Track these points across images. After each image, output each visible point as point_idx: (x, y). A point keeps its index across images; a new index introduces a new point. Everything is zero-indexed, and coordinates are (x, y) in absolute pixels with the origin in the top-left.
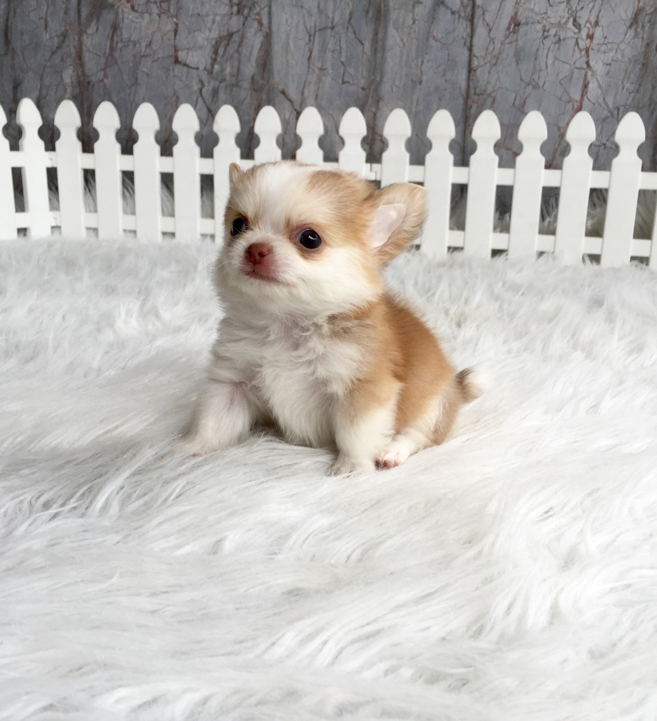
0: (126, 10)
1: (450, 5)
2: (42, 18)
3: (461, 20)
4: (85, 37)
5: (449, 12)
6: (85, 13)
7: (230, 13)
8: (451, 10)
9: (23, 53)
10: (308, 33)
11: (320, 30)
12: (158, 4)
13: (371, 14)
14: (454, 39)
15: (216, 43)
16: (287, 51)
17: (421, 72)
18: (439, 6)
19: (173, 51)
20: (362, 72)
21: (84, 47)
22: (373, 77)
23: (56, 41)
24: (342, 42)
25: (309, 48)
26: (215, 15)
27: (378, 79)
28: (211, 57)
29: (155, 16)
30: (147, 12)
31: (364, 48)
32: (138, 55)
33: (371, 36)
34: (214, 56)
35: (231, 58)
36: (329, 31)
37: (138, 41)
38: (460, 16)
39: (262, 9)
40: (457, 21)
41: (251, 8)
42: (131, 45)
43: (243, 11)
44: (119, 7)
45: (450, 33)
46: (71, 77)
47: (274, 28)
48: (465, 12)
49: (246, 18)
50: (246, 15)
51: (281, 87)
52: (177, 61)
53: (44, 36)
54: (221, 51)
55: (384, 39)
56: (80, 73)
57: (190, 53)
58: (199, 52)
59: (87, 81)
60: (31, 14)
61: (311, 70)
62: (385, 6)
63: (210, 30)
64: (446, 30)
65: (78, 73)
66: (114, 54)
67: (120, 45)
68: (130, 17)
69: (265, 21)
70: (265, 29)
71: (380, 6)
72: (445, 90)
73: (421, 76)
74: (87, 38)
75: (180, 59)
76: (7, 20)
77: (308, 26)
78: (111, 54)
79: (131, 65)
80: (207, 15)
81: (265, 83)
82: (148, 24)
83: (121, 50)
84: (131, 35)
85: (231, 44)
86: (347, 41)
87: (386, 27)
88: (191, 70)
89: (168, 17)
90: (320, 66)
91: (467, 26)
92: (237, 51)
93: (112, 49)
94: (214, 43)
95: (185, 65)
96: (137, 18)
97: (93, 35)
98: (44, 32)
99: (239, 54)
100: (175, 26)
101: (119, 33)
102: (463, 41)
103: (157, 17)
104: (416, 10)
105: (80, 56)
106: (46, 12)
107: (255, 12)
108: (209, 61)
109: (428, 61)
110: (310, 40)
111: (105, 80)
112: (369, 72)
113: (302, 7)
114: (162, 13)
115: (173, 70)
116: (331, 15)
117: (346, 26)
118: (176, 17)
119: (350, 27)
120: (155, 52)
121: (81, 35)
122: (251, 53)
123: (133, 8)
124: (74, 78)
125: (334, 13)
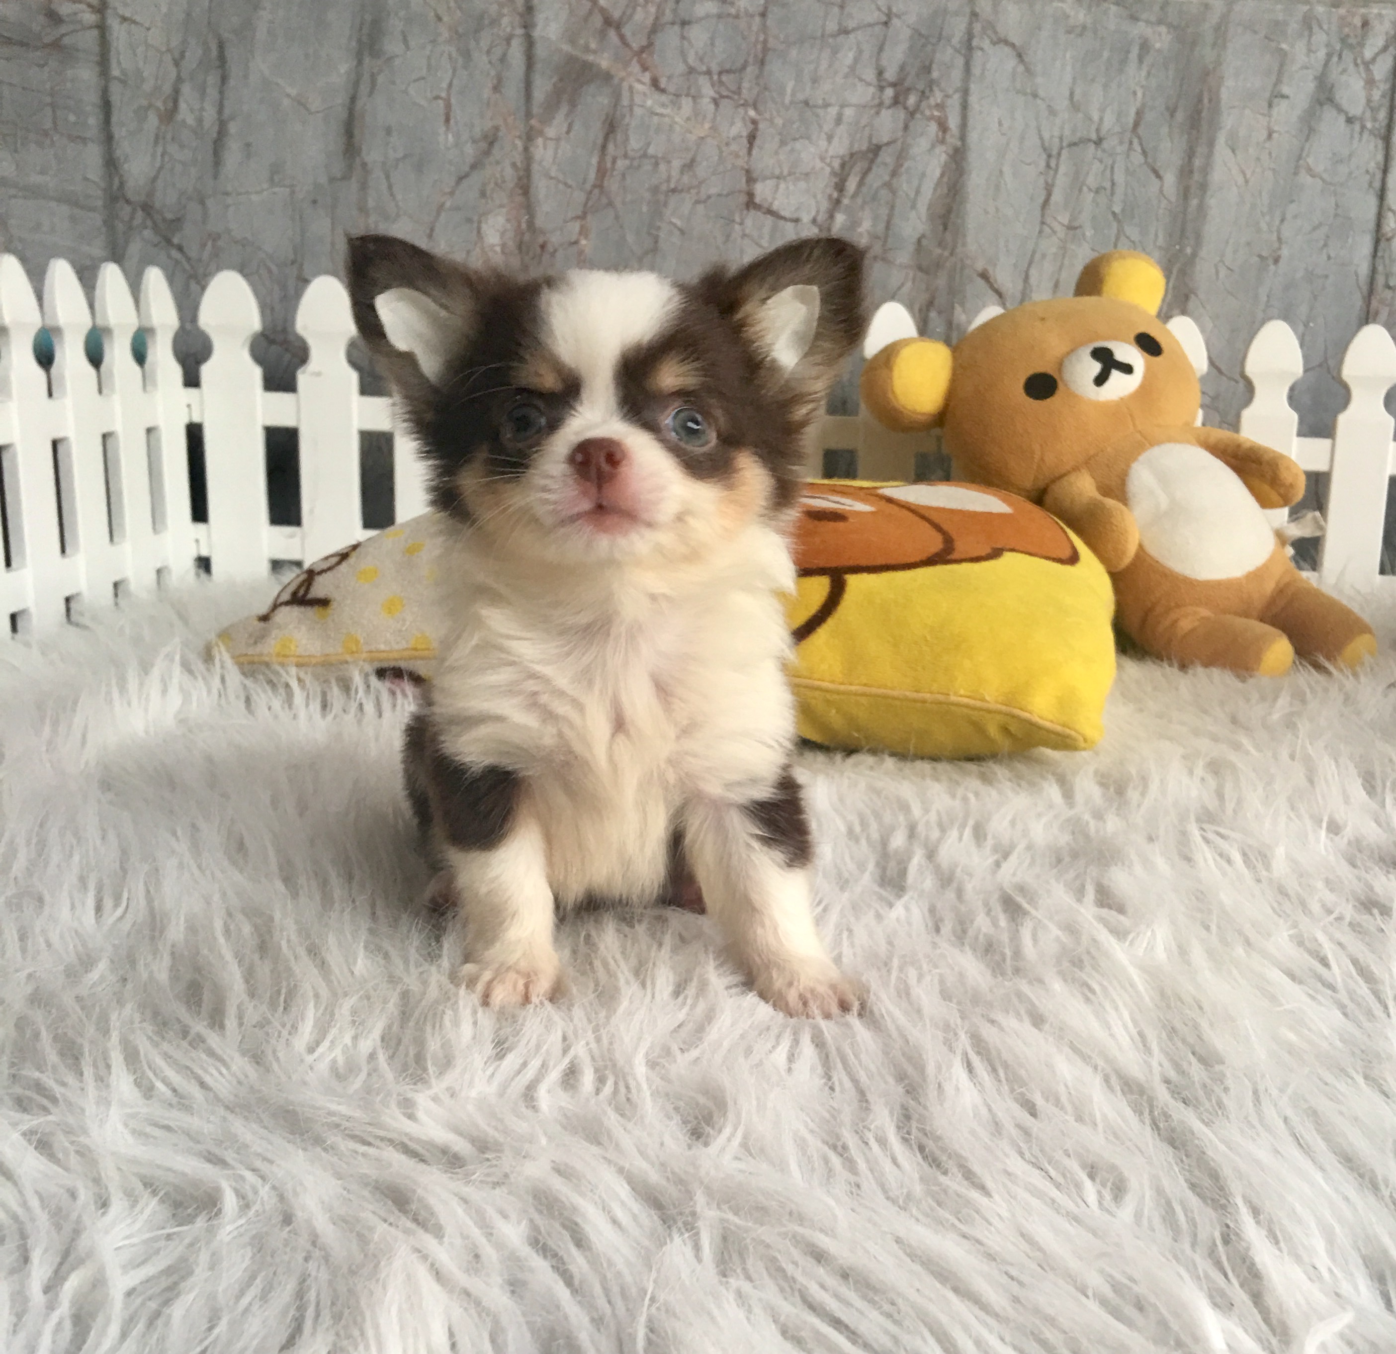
0: (639, 87)
1: (1345, 104)
2: (437, 98)
3: (1366, 135)
4: (540, 141)
5: (1342, 119)
6: (542, 88)
7: (877, 101)
8: (1346, 113)
9: (388, 177)
10: (1045, 149)
11: (1073, 145)
12: (715, 77)
13: (1180, 116)
14: (1350, 173)
15: (843, 166)
16: (997, 187)
17: (1279, 239)
18: (1321, 104)
19: (744, 180)
20: (1156, 235)
21: (535, 167)
22: (1177, 247)
23: (470, 150)
24: (1116, 170)
25: (1047, 183)
26: (842, 106)
27: (1189, 250)
28: (830, 196)
29: (706, 104)
30: (687, 95)
31: (1162, 187)
32: (664, 187)
33: (1180, 162)
34: (835, 195)
35: (874, 198)
36: (1092, 147)
37: (663, 158)
38: (1363, 127)
39: (947, 96)
40: (1356, 136)
41: (923, 92)
42: (647, 166)
43: (906, 99)
44: (622, 80)
45: (1341, 161)
46: (503, 234)
47: (973, 137)
48: (1375, 120)
49: (912, 114)
50: (911, 109)
51: (980, 265)
52: (751, 203)
53: (441, 139)
54: (851, 185)
55: (1206, 169)
56: (524, 226)
57: (782, 186)
58: (802, 185)
59: (541, 240)
60: (412, 91)
61: (1047, 230)
62: (1210, 101)
63: (830, 138)
64: (1334, 154)
65: (519, 226)
66: (606, 183)
67: (621, 164)
68: (649, 103)
69: (953, 122)
70: (953, 140)
71: (1200, 101)
72: (1326, 277)
73: (1280, 249)
74: (545, 148)
75: (757, 200)
76: (353, 99)
77: (1046, 135)
78: (599, 185)
79: (645, 209)
80: (826, 105)
81: (946, 253)
82: (688, 119)
83: (624, 175)
84: (649, 144)
85: (874, 168)
86: (1127, 169)
87: (1211, 144)
88: (782, 223)
89: (737, 107)
90: (1066, 222)
91: (1376, 147)
92: (888, 185)
93: (602, 173)
94: (836, 164)
95: (770, 212)
96: (663, 105)
97: (558, 140)
98: (444, 129)
99: (894, 192)
100: (751, 127)
101: (619, 136)
102: (1368, 177)
103: (712, 107)
104: (1275, 111)
105: (524, 186)
106: (450, 85)
107: (932, 101)
108: (825, 205)
109: (1295, 217)
110: (1048, 166)
111: (583, 242)
112: (1171, 235)
113: (1035, 96)
114: (722, 97)
115: (741, 224)
116: (1096, 117)
117: (1127, 140)
118: (755, 108)
119: (1136, 141)
120: (701, 183)
121: (529, 137)
122: (918, 192)
123: (655, 83)
124: (510, 234)
125: (1102, 110)
